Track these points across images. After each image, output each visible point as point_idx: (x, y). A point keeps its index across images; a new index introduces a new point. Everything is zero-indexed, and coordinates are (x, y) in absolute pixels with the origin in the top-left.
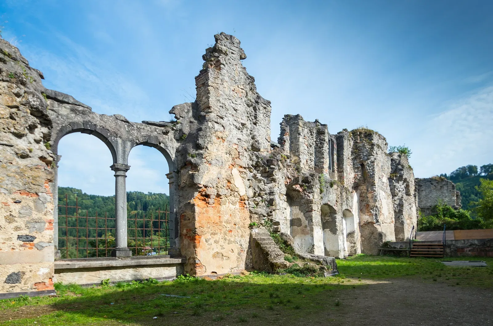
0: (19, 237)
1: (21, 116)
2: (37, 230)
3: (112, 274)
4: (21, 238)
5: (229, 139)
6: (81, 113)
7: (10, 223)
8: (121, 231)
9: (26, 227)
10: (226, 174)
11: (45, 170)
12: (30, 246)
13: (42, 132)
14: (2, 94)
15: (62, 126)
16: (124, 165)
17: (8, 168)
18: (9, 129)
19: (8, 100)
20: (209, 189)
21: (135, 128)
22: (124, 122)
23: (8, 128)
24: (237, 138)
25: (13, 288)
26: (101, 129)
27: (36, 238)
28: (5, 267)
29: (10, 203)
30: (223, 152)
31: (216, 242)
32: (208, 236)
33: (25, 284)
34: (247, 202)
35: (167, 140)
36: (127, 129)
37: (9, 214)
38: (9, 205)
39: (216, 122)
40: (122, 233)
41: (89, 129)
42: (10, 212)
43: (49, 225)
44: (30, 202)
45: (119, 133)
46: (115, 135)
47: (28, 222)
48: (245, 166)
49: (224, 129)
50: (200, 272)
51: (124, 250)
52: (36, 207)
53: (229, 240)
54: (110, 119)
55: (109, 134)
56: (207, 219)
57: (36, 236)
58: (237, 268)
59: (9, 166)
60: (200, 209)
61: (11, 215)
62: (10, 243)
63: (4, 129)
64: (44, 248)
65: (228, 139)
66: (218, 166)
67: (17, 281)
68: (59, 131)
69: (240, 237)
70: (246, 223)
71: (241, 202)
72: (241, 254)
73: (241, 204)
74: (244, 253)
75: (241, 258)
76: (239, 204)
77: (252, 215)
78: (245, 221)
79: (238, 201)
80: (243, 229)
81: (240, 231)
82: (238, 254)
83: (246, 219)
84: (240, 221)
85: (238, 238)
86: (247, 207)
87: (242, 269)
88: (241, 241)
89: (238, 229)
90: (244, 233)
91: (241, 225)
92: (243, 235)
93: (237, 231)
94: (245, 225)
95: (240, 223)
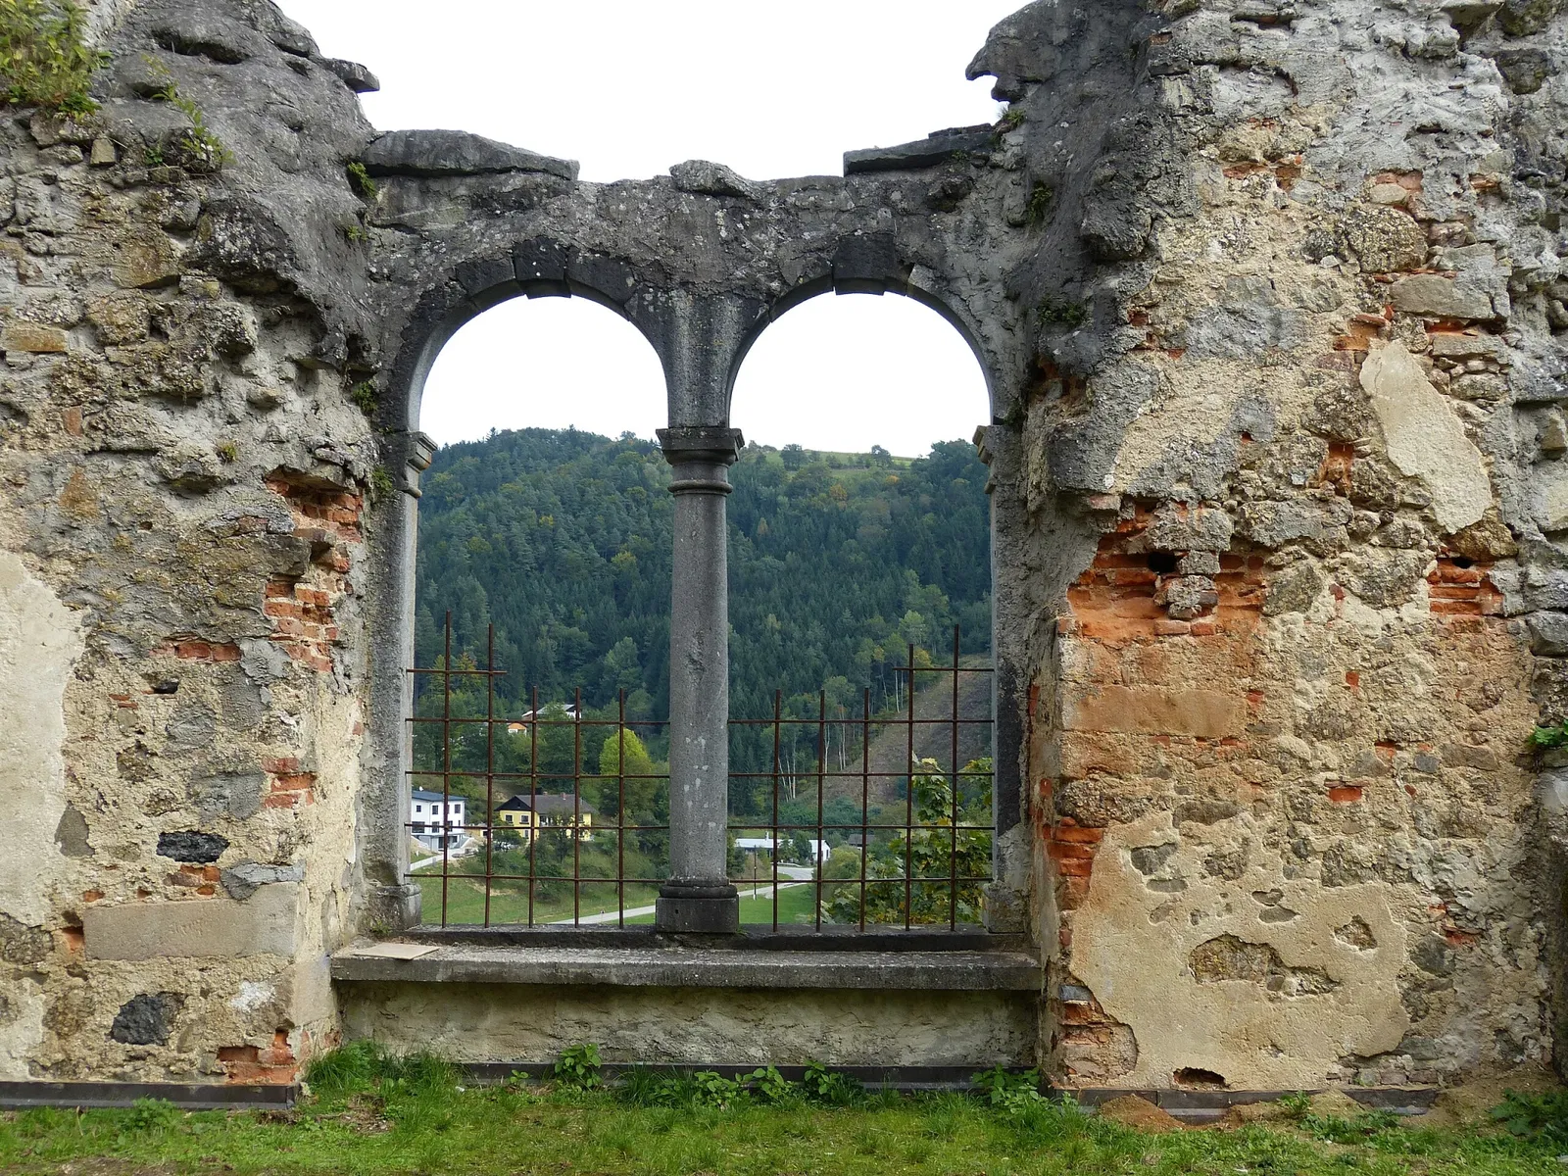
0: (166, 843)
1: (185, 317)
2: (232, 807)
3: (615, 1025)
4: (173, 843)
5: (1334, 150)
6: (511, 209)
7: (134, 780)
8: (687, 788)
9: (189, 795)
10: (1310, 398)
11: (269, 532)
12: (203, 882)
13: (289, 359)
14: (124, 244)
15: (426, 295)
16: (706, 427)
17: (137, 549)
18: (144, 383)
19: (142, 261)
20: (1167, 516)
21: (774, 216)
22: (715, 194)
23: (138, 379)
24: (1403, 130)
25: (139, 1063)
26: (595, 263)
27: (228, 845)
28: (112, 970)
29: (137, 697)
30: (1280, 248)
31: (1220, 866)
32: (1159, 827)
33: (180, 1051)
34: (1504, 574)
35: (949, 238)
36: (723, 234)
37: (131, 742)
38: (134, 707)
39: (1223, 65)
40: (690, 804)
41: (537, 280)
42: (139, 732)
43: (278, 783)
44: (208, 687)
45: (679, 262)
46: (659, 277)
47: (202, 776)
48: (1486, 312)
49: (1295, 92)
50: (1088, 1066)
51: (700, 896)
52: (230, 707)
53: (1333, 854)
54: (643, 200)
55: (630, 282)
56: (1148, 717)
57: (229, 836)
58: (1406, 1059)
59: (139, 538)
60: (1099, 651)
61: (140, 747)
62: (132, 866)
63: (125, 385)
64: (255, 888)
65: (1325, 154)
66: (1239, 350)
67: (153, 1033)
68: (412, 317)
69: (1435, 831)
70: (1498, 731)
71: (1453, 580)
72: (1442, 957)
73: (1451, 591)
74: (1477, 950)
75: (1450, 985)
76: (1437, 595)
77: (1554, 666)
78: (1487, 713)
79: (1426, 573)
80: (1463, 775)
81: (1438, 792)
82: (1414, 957)
83: (1496, 701)
84: (1436, 716)
85: (1418, 839)
86: (1509, 609)
87: (1452, 1065)
88: (1442, 861)
89: (1417, 775)
90: (1472, 800)
91: (1444, 748)
92: (1468, 815)
93: (1411, 791)
94: (1485, 747)
95: (1436, 732)
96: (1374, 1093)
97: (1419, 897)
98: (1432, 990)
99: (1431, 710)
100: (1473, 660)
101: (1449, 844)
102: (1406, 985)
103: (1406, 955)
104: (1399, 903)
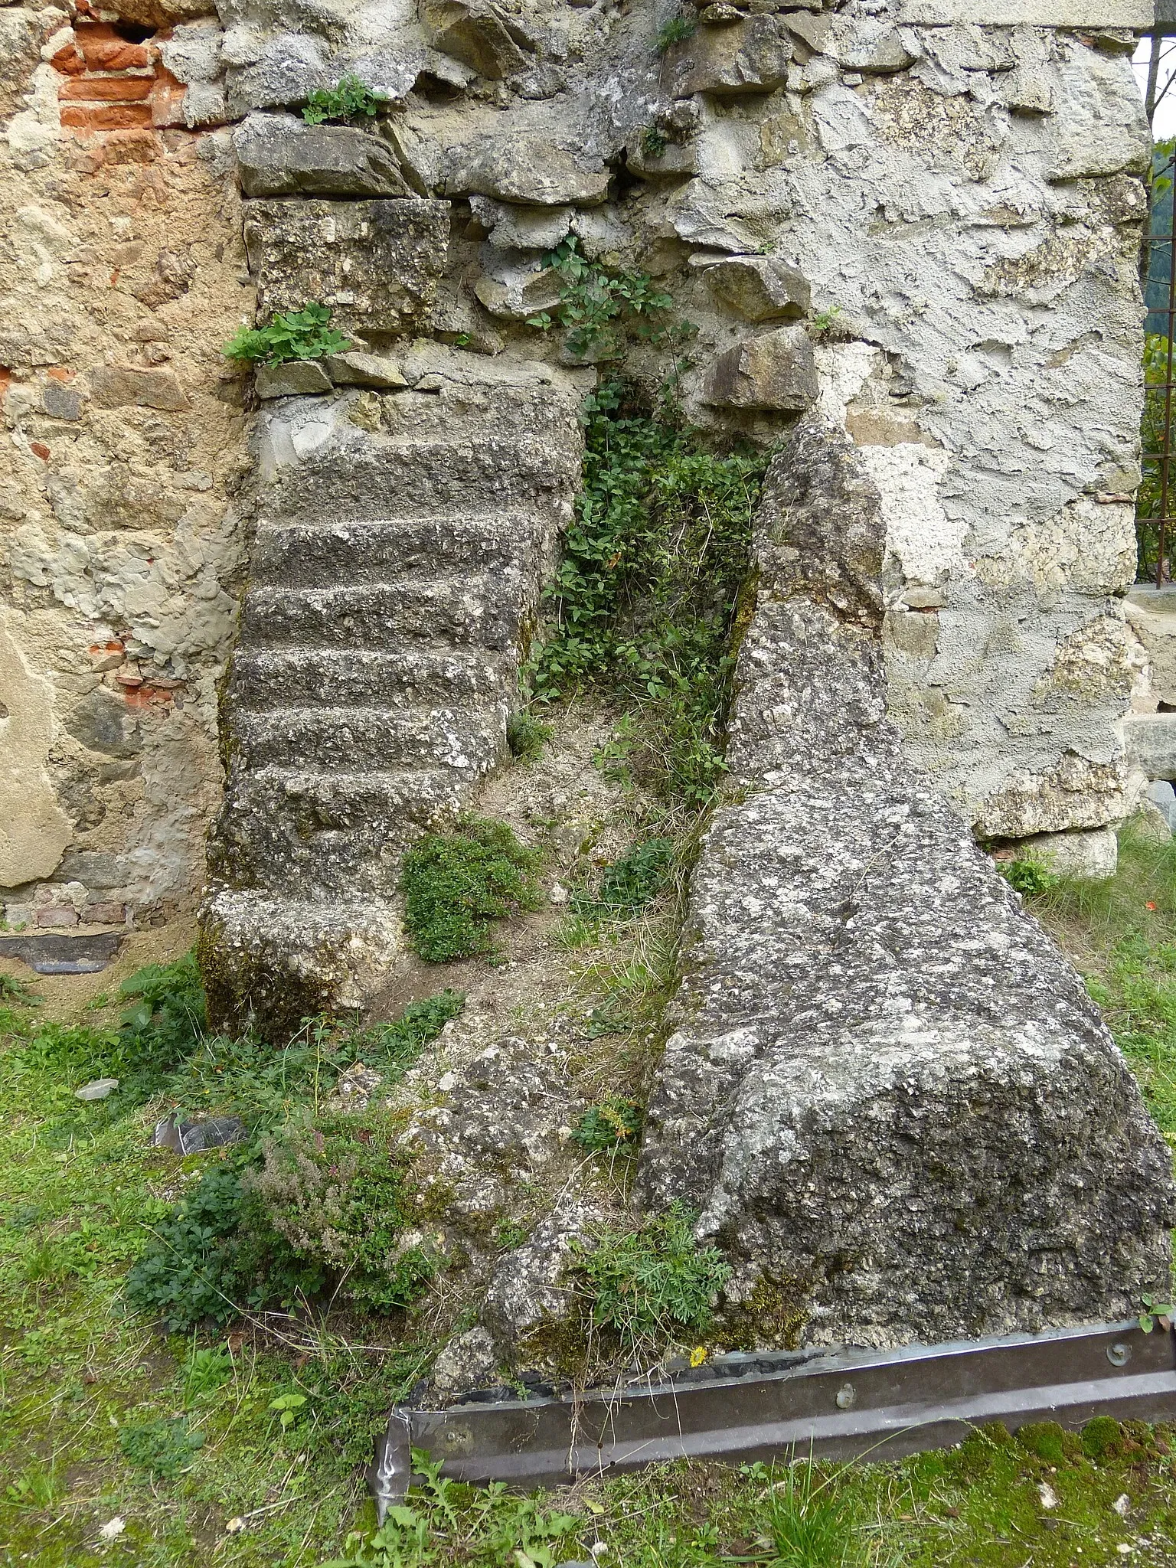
34: (187, 47)
69: (87, 520)
70: (184, 339)
71: (100, 64)
72: (119, 726)
73: (100, 86)
74: (177, 714)
75: (134, 773)
76: (78, 95)
77: (265, 215)
78: (167, 310)
79: (48, 51)
80: (128, 422)
81: (88, 453)
82: (74, 729)
83: (184, 287)
84: (78, 320)
85: (60, 534)
86: (194, 114)
87: (147, 895)
88: (105, 570)
89: (47, 424)
90: (150, 464)
91: (92, 374)
92: (140, 490)
93: (43, 453)
94: (165, 369)
95: (77, 347)
96: (25, 942)
97: (72, 632)
98: (106, 780)
99: (66, 307)
100: (140, 213)
101: (114, 541)
102: (63, 774)
103: (57, 727)
104: (39, 642)
